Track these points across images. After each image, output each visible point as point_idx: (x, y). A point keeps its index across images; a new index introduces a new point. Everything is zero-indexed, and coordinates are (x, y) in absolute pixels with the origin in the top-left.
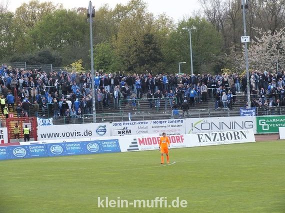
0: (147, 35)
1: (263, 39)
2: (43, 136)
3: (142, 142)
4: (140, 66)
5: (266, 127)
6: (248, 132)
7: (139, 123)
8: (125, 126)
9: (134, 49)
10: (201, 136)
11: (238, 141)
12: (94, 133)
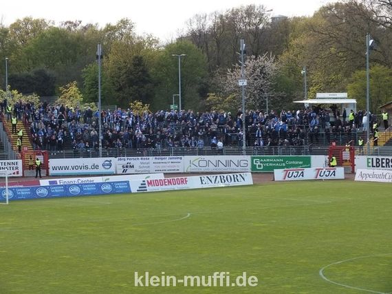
0: (136, 57)
1: (247, 63)
2: (54, 168)
3: (150, 183)
4: (129, 87)
5: (260, 166)
6: (246, 175)
7: (142, 159)
8: (129, 161)
9: (124, 71)
10: (203, 178)
11: (237, 184)
12: (101, 166)
